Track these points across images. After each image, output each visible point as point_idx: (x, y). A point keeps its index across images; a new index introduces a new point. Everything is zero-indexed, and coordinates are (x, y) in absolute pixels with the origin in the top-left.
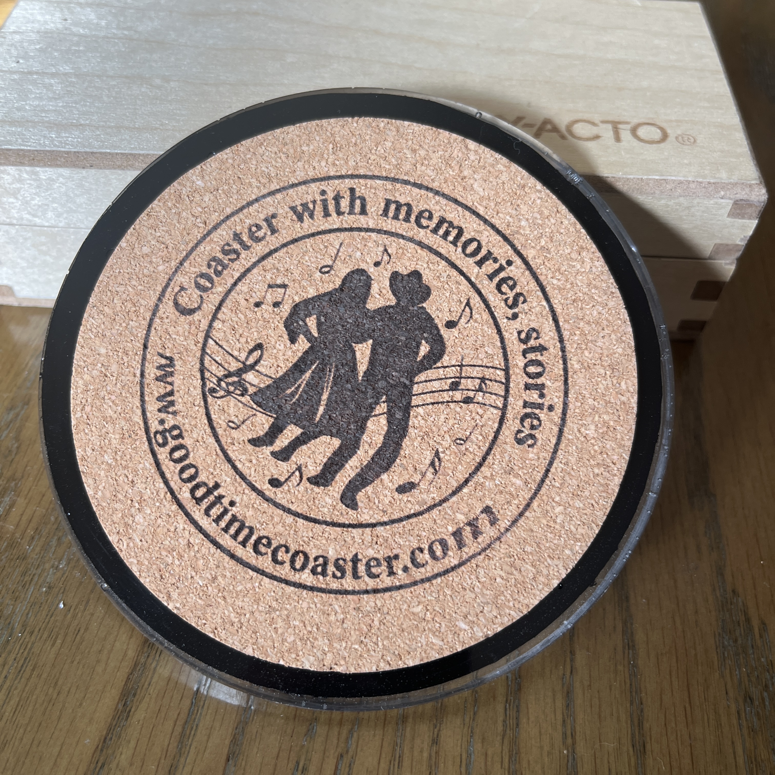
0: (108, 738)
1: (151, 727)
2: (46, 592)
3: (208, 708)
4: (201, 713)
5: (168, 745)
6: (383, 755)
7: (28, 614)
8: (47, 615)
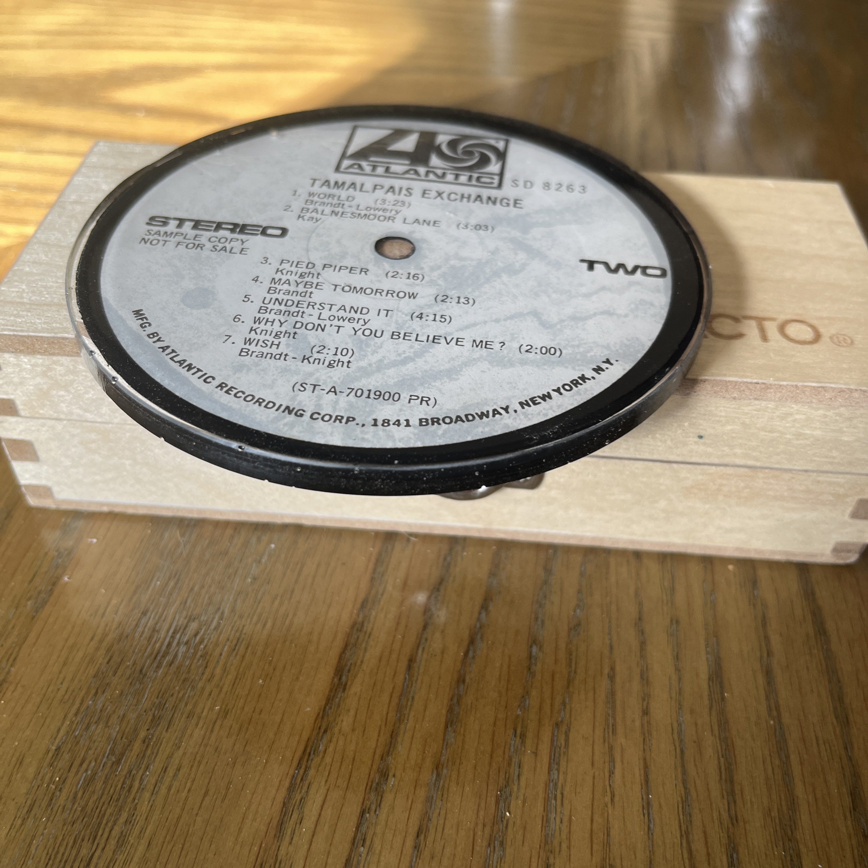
0: (327, 707)
1: (369, 698)
2: (251, 582)
3: (422, 682)
4: (415, 687)
5: (387, 714)
6: (597, 724)
7: (235, 601)
8: (255, 602)
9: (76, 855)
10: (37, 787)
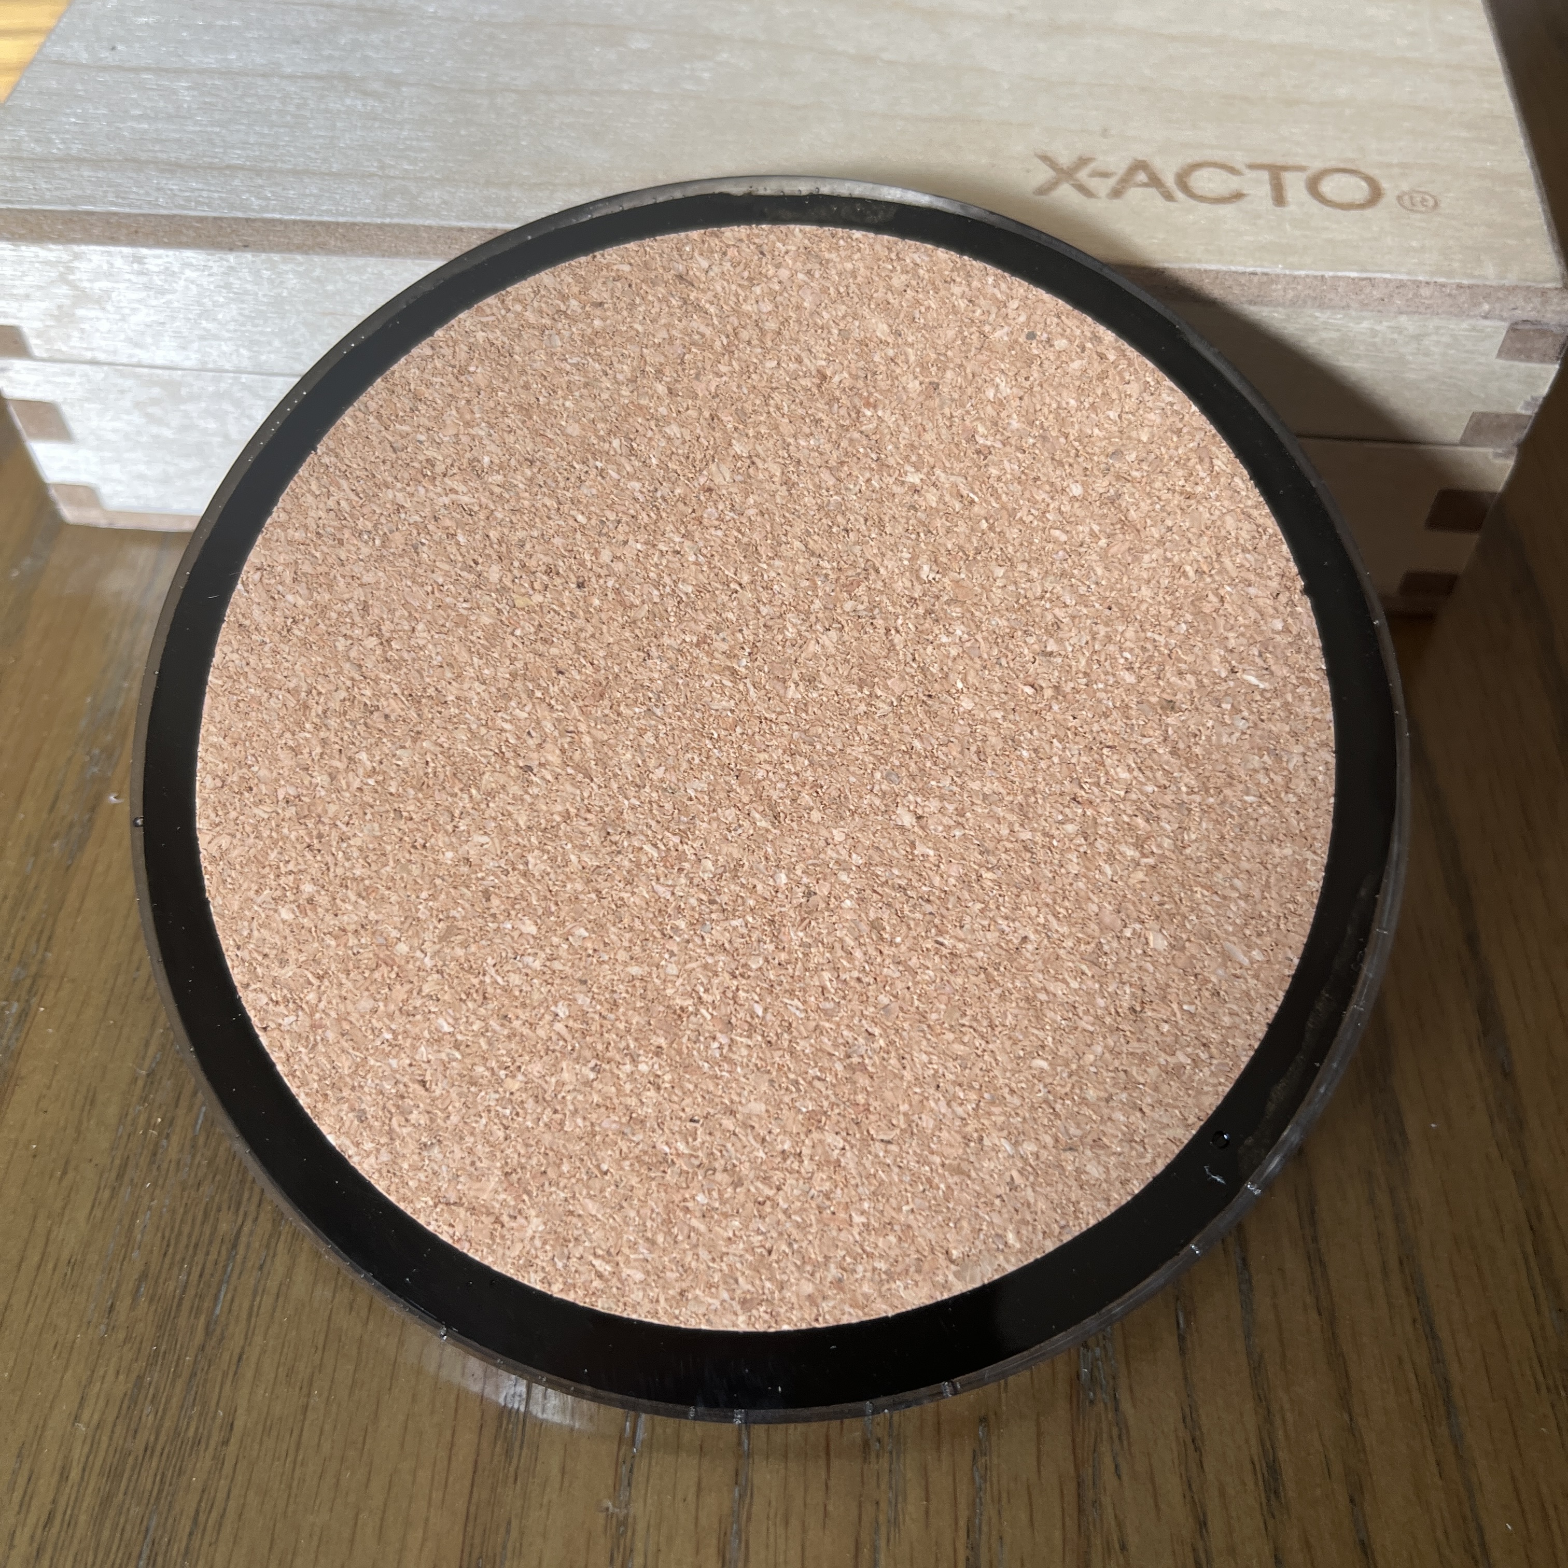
9: (212, 1234)
10: (125, 1138)
